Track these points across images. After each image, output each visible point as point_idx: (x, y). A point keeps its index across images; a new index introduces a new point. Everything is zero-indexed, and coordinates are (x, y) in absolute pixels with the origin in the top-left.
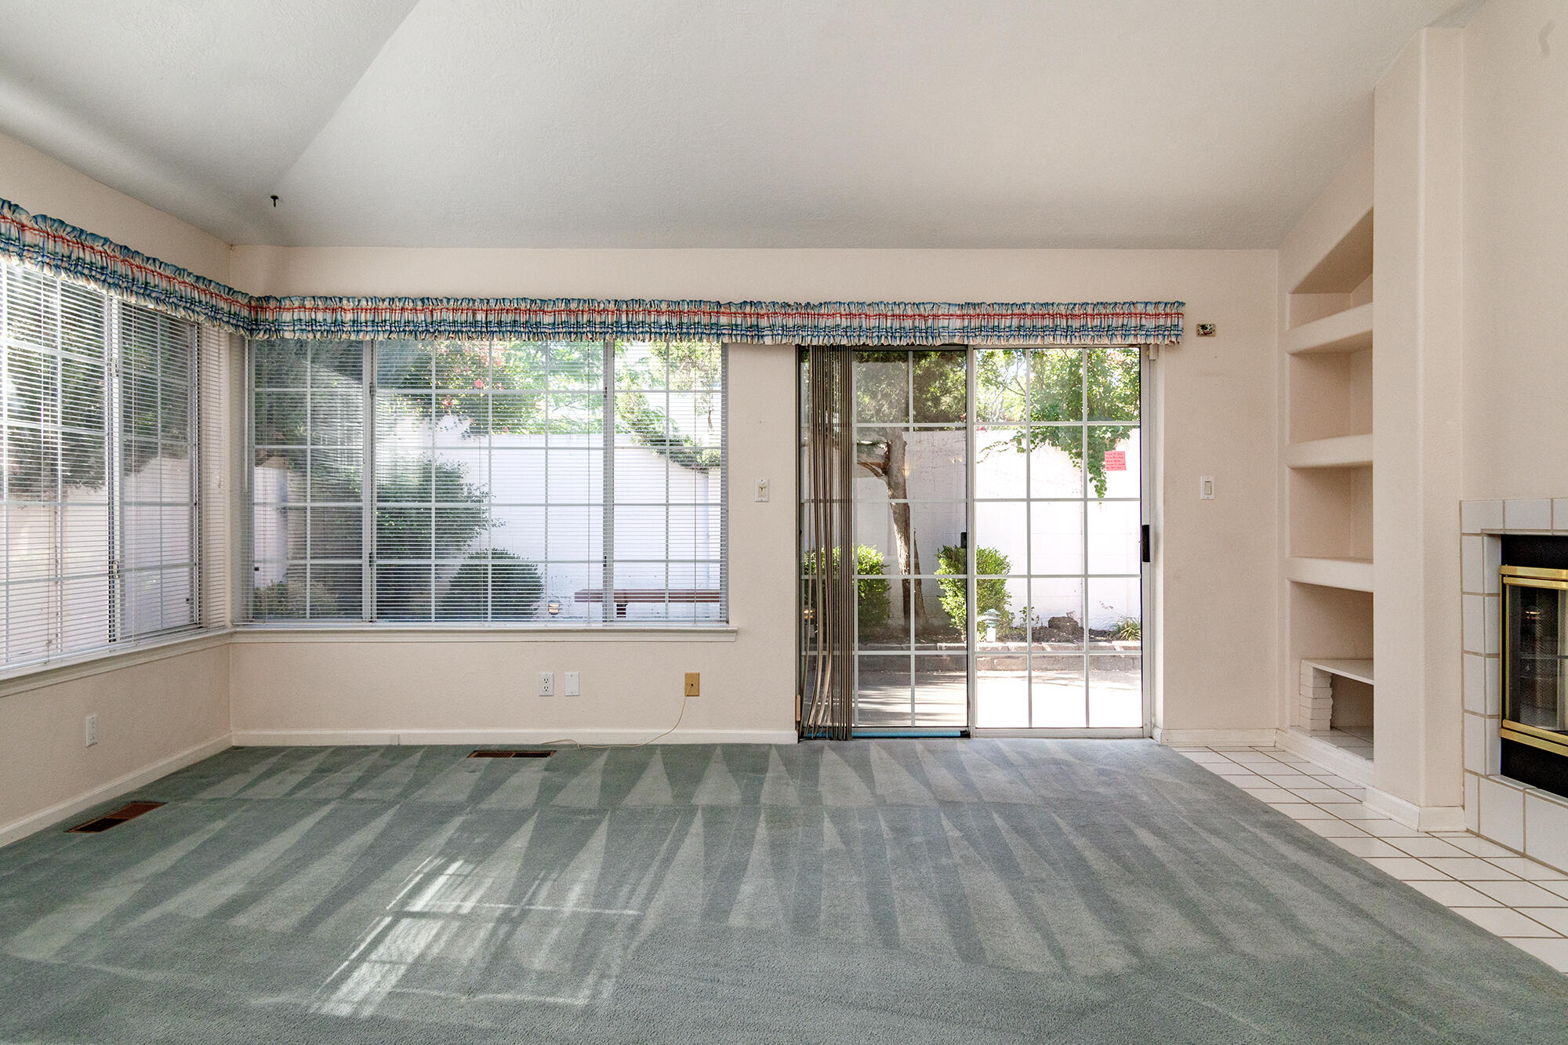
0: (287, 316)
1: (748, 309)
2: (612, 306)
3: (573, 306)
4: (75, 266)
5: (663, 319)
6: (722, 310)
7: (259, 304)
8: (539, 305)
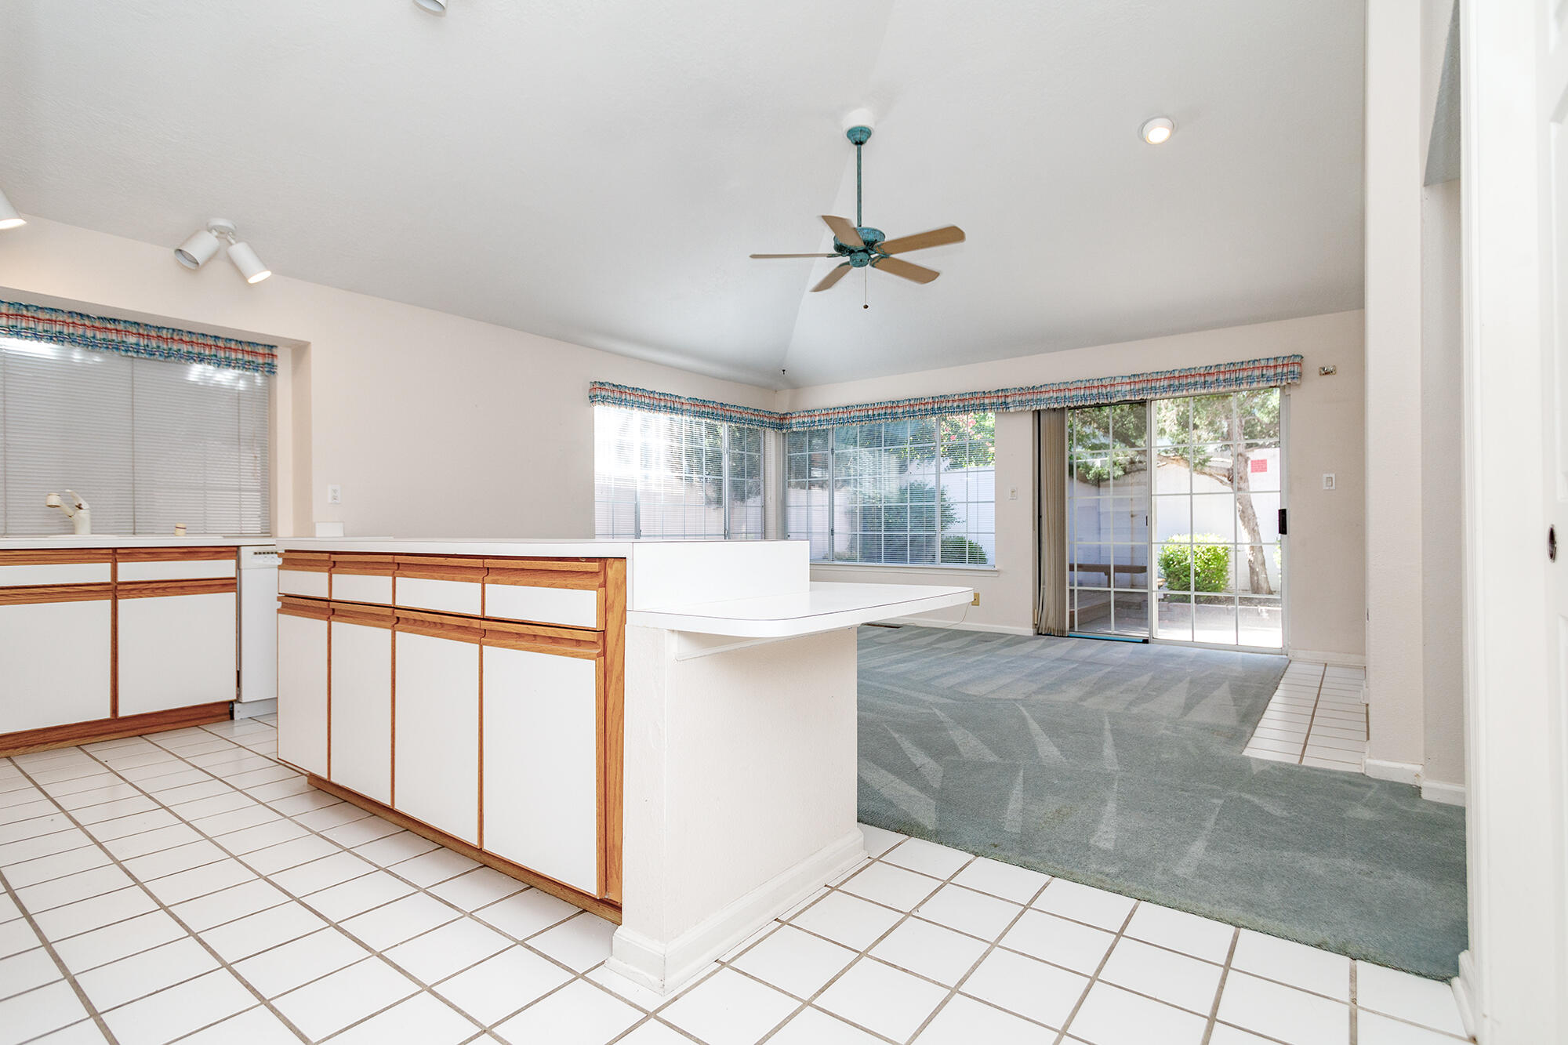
0: (794, 421)
1: (1000, 394)
2: (931, 400)
3: (912, 402)
4: (701, 415)
5: (955, 404)
6: (987, 395)
7: (783, 417)
8: (895, 404)
